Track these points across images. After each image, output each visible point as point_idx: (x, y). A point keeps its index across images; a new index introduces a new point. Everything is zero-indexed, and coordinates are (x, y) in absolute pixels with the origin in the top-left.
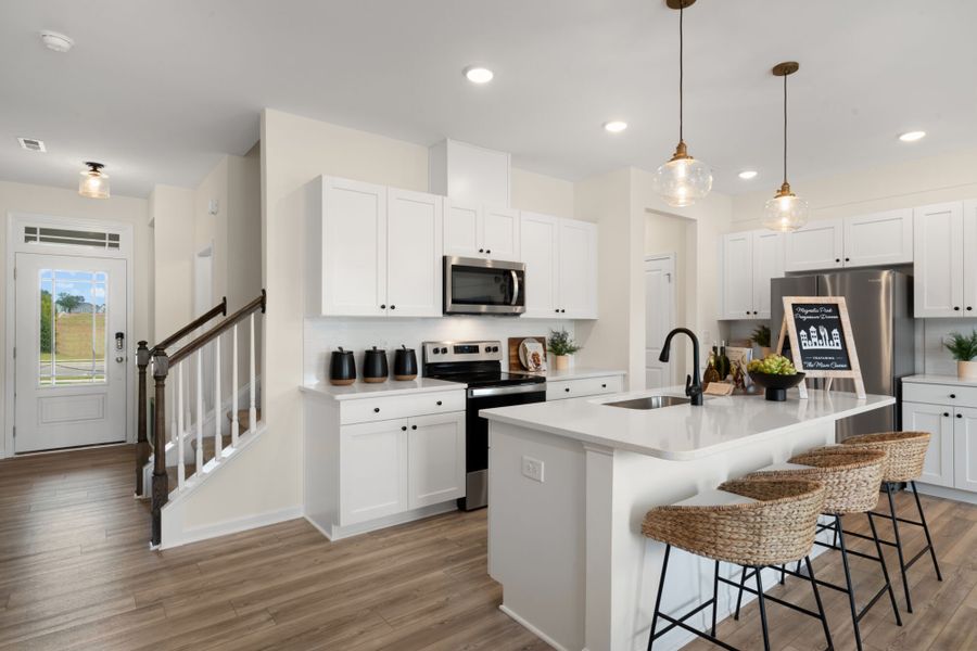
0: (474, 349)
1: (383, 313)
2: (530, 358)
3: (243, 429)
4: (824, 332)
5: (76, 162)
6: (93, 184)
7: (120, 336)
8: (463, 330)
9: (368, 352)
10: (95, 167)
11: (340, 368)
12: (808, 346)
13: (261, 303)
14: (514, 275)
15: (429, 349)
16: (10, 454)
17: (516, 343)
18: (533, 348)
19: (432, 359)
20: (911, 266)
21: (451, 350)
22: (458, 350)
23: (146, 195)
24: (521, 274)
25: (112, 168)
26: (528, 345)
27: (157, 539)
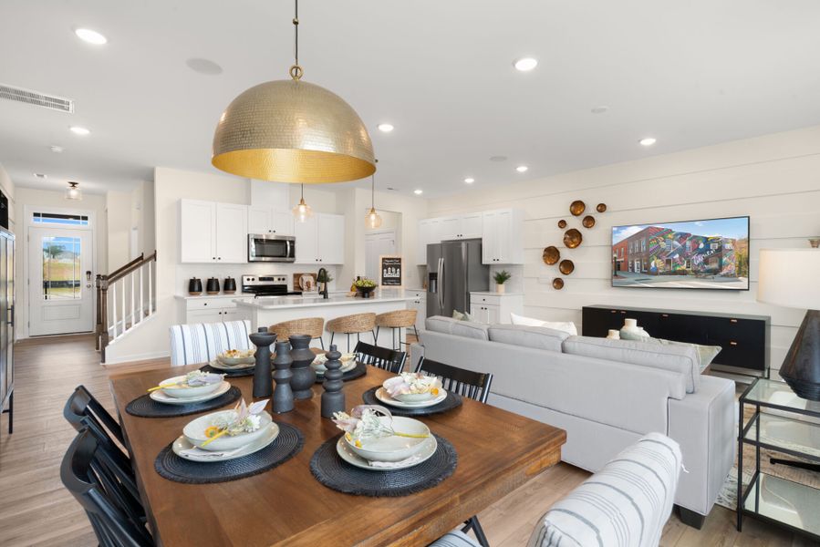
0: (271, 279)
1: (214, 261)
2: (305, 284)
3: (146, 314)
4: (394, 270)
5: (64, 182)
6: (74, 193)
7: (89, 273)
8: (266, 270)
9: (209, 280)
10: (74, 184)
11: (194, 286)
12: (386, 276)
13: (154, 257)
14: (288, 243)
15: (245, 278)
16: (27, 337)
17: (297, 276)
18: (306, 279)
19: (246, 283)
20: (481, 239)
21: (257, 279)
22: (261, 279)
23: (104, 195)
24: (292, 242)
25: (82, 184)
26: (304, 277)
27: (103, 361)
